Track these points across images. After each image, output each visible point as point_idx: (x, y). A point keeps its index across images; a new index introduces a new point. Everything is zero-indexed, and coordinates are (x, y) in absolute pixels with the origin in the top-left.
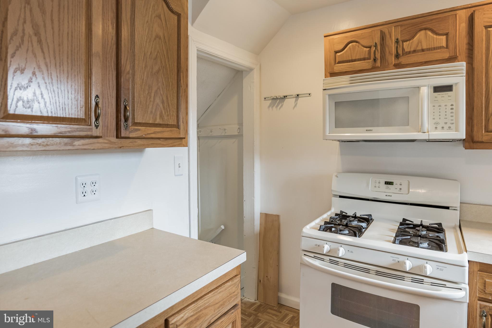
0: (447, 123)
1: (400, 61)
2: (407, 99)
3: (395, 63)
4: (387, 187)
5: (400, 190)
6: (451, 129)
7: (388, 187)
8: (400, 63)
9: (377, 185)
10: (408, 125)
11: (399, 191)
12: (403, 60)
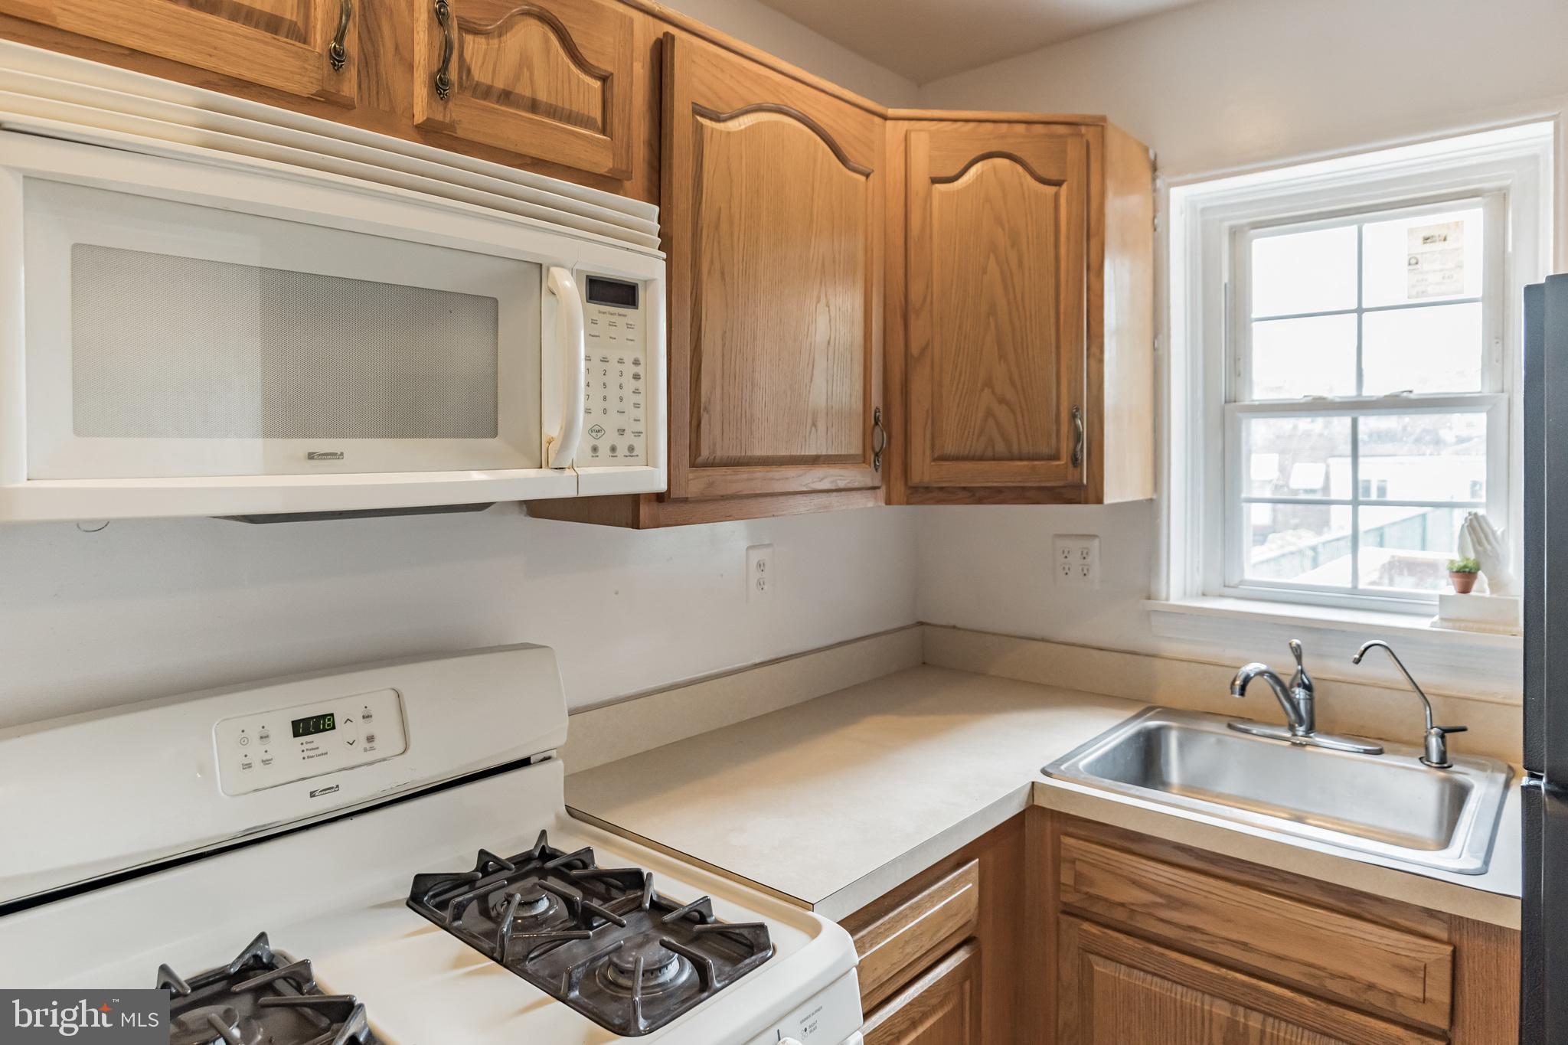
0: (624, 430)
1: (455, 117)
2: (488, 308)
3: (431, 116)
4: (305, 747)
5: (368, 746)
6: (633, 454)
7: (310, 746)
8: (452, 126)
9: (256, 751)
10: (495, 434)
11: (365, 750)
12: (463, 114)
